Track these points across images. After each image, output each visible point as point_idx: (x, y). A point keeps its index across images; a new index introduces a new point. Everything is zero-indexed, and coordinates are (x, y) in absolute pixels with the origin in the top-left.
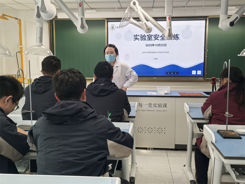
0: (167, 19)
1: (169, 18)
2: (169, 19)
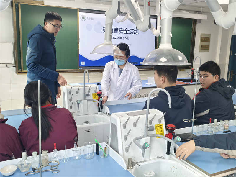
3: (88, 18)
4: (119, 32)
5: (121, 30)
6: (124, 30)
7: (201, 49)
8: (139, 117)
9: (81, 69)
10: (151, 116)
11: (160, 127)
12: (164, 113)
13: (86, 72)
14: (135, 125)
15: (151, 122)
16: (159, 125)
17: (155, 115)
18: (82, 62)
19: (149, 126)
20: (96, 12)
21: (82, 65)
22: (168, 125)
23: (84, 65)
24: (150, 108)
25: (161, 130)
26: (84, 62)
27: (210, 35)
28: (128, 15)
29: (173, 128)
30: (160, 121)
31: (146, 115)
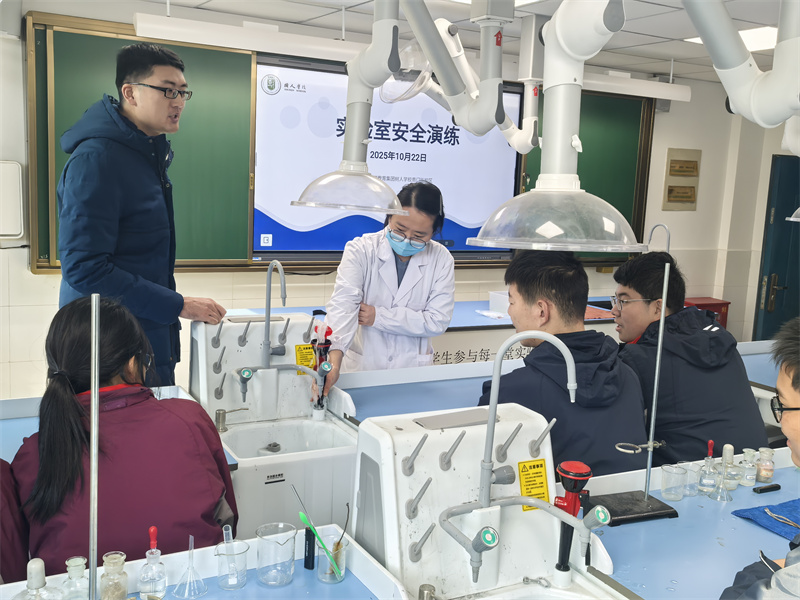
1: (536, 90)
2: (536, 95)
3: (286, 85)
4: (392, 135)
5: (399, 130)
6: (410, 129)
7: (669, 201)
8: (463, 435)
9: (260, 259)
10: (503, 430)
11: (536, 470)
12: (549, 421)
13: (276, 270)
14: (446, 462)
15: (502, 454)
16: (532, 464)
17: (520, 426)
18: (263, 236)
19: (497, 465)
20: (314, 65)
21: (262, 244)
22: (562, 465)
23: (270, 244)
24: (501, 401)
25: (538, 480)
26: (270, 236)
27: (699, 152)
28: (424, 77)
29: (581, 475)
30: (535, 449)
31: (485, 426)
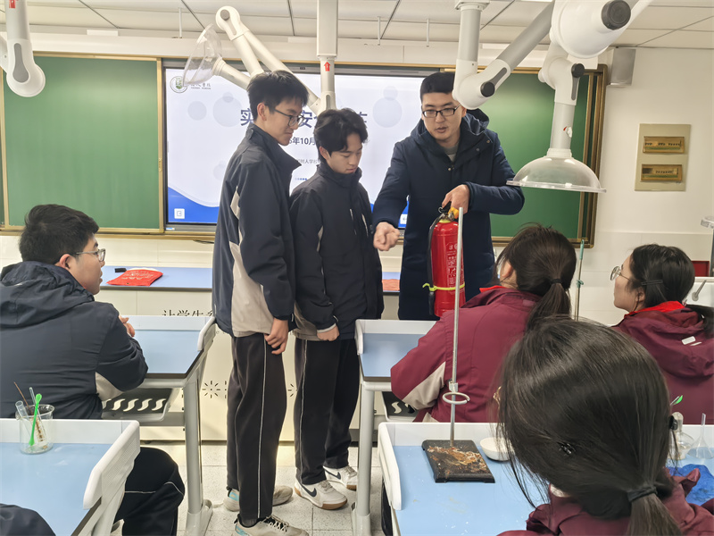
0: (323, 68)
1: (328, 65)
2: (328, 69)
7: (643, 180)
9: (174, 229)
18: (176, 210)
26: (183, 210)
27: (688, 128)
